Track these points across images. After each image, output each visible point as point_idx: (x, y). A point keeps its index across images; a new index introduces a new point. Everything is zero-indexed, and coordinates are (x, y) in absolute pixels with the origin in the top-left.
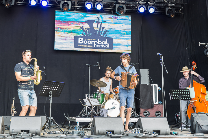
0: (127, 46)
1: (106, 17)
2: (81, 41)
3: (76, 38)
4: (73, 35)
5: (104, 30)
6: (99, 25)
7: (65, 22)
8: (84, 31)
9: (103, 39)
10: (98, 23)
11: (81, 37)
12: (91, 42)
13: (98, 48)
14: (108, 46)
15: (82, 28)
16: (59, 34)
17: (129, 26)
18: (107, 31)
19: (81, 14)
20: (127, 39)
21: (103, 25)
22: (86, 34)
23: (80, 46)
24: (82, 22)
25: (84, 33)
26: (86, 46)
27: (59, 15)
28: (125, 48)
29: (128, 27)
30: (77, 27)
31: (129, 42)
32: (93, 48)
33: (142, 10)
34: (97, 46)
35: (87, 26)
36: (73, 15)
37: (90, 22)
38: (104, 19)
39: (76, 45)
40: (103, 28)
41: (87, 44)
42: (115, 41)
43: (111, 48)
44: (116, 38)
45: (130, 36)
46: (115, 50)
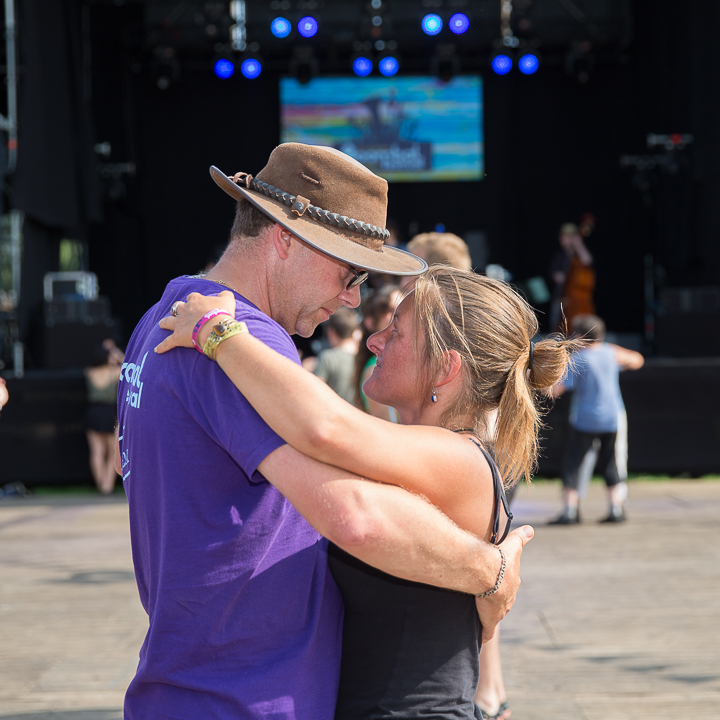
0: (469, 159)
7: (310, 108)
9: (405, 146)
10: (392, 102)
24: (351, 104)
27: (290, 90)
33: (502, 64)
35: (363, 114)
36: (325, 89)
37: (373, 104)
42: (439, 149)
46: (440, 172)
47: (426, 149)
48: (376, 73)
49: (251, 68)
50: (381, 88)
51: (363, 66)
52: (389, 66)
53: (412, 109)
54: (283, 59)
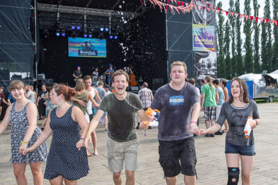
1: (93, 40)
2: (81, 52)
3: (79, 51)
4: (77, 49)
5: (93, 46)
6: (90, 44)
7: (74, 43)
8: (83, 47)
9: (92, 51)
11: (81, 50)
12: (87, 53)
14: (95, 55)
15: (82, 45)
16: (71, 49)
22: (84, 49)
23: (82, 54)
24: (82, 43)
27: (70, 39)
28: (104, 55)
29: (105, 45)
30: (80, 45)
31: (105, 52)
33: (111, 37)
34: (89, 55)
35: (84, 44)
36: (77, 39)
37: (86, 43)
39: (79, 54)
41: (85, 54)
42: (98, 52)
43: (97, 55)
44: (99, 50)
45: (105, 49)
46: (99, 56)
47: (96, 52)
48: (88, 37)
49: (63, 35)
50: (88, 40)
51: (86, 36)
52: (90, 36)
53: (93, 44)
54: (70, 33)
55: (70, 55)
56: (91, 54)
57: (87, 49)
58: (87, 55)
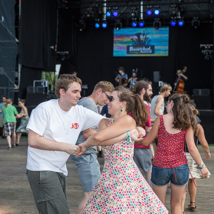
0: (165, 51)
2: (131, 49)
3: (128, 47)
4: (126, 45)
5: (148, 40)
6: (145, 36)
7: (121, 36)
8: (134, 41)
9: (147, 47)
10: (144, 35)
11: (131, 46)
12: (139, 50)
13: (143, 53)
14: (151, 52)
15: (132, 39)
16: (117, 45)
17: (167, 35)
18: (150, 40)
19: (131, 29)
20: (165, 45)
21: (147, 36)
22: (135, 44)
23: (131, 53)
24: (133, 35)
25: (134, 43)
26: (135, 52)
27: (117, 31)
28: (164, 52)
30: (129, 39)
31: (167, 48)
32: (140, 53)
34: (143, 52)
35: (136, 37)
37: (138, 35)
38: (149, 31)
39: (128, 52)
40: (148, 38)
41: (136, 51)
42: (156, 48)
43: (153, 53)
44: (157, 45)
45: (167, 43)
46: (156, 54)
48: (138, 26)
50: (141, 31)
53: (149, 36)
55: (115, 54)
56: (145, 52)
57: (140, 44)
58: (139, 52)
